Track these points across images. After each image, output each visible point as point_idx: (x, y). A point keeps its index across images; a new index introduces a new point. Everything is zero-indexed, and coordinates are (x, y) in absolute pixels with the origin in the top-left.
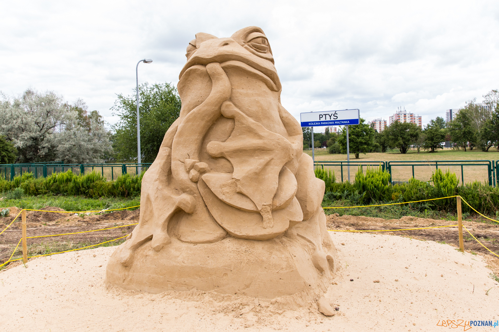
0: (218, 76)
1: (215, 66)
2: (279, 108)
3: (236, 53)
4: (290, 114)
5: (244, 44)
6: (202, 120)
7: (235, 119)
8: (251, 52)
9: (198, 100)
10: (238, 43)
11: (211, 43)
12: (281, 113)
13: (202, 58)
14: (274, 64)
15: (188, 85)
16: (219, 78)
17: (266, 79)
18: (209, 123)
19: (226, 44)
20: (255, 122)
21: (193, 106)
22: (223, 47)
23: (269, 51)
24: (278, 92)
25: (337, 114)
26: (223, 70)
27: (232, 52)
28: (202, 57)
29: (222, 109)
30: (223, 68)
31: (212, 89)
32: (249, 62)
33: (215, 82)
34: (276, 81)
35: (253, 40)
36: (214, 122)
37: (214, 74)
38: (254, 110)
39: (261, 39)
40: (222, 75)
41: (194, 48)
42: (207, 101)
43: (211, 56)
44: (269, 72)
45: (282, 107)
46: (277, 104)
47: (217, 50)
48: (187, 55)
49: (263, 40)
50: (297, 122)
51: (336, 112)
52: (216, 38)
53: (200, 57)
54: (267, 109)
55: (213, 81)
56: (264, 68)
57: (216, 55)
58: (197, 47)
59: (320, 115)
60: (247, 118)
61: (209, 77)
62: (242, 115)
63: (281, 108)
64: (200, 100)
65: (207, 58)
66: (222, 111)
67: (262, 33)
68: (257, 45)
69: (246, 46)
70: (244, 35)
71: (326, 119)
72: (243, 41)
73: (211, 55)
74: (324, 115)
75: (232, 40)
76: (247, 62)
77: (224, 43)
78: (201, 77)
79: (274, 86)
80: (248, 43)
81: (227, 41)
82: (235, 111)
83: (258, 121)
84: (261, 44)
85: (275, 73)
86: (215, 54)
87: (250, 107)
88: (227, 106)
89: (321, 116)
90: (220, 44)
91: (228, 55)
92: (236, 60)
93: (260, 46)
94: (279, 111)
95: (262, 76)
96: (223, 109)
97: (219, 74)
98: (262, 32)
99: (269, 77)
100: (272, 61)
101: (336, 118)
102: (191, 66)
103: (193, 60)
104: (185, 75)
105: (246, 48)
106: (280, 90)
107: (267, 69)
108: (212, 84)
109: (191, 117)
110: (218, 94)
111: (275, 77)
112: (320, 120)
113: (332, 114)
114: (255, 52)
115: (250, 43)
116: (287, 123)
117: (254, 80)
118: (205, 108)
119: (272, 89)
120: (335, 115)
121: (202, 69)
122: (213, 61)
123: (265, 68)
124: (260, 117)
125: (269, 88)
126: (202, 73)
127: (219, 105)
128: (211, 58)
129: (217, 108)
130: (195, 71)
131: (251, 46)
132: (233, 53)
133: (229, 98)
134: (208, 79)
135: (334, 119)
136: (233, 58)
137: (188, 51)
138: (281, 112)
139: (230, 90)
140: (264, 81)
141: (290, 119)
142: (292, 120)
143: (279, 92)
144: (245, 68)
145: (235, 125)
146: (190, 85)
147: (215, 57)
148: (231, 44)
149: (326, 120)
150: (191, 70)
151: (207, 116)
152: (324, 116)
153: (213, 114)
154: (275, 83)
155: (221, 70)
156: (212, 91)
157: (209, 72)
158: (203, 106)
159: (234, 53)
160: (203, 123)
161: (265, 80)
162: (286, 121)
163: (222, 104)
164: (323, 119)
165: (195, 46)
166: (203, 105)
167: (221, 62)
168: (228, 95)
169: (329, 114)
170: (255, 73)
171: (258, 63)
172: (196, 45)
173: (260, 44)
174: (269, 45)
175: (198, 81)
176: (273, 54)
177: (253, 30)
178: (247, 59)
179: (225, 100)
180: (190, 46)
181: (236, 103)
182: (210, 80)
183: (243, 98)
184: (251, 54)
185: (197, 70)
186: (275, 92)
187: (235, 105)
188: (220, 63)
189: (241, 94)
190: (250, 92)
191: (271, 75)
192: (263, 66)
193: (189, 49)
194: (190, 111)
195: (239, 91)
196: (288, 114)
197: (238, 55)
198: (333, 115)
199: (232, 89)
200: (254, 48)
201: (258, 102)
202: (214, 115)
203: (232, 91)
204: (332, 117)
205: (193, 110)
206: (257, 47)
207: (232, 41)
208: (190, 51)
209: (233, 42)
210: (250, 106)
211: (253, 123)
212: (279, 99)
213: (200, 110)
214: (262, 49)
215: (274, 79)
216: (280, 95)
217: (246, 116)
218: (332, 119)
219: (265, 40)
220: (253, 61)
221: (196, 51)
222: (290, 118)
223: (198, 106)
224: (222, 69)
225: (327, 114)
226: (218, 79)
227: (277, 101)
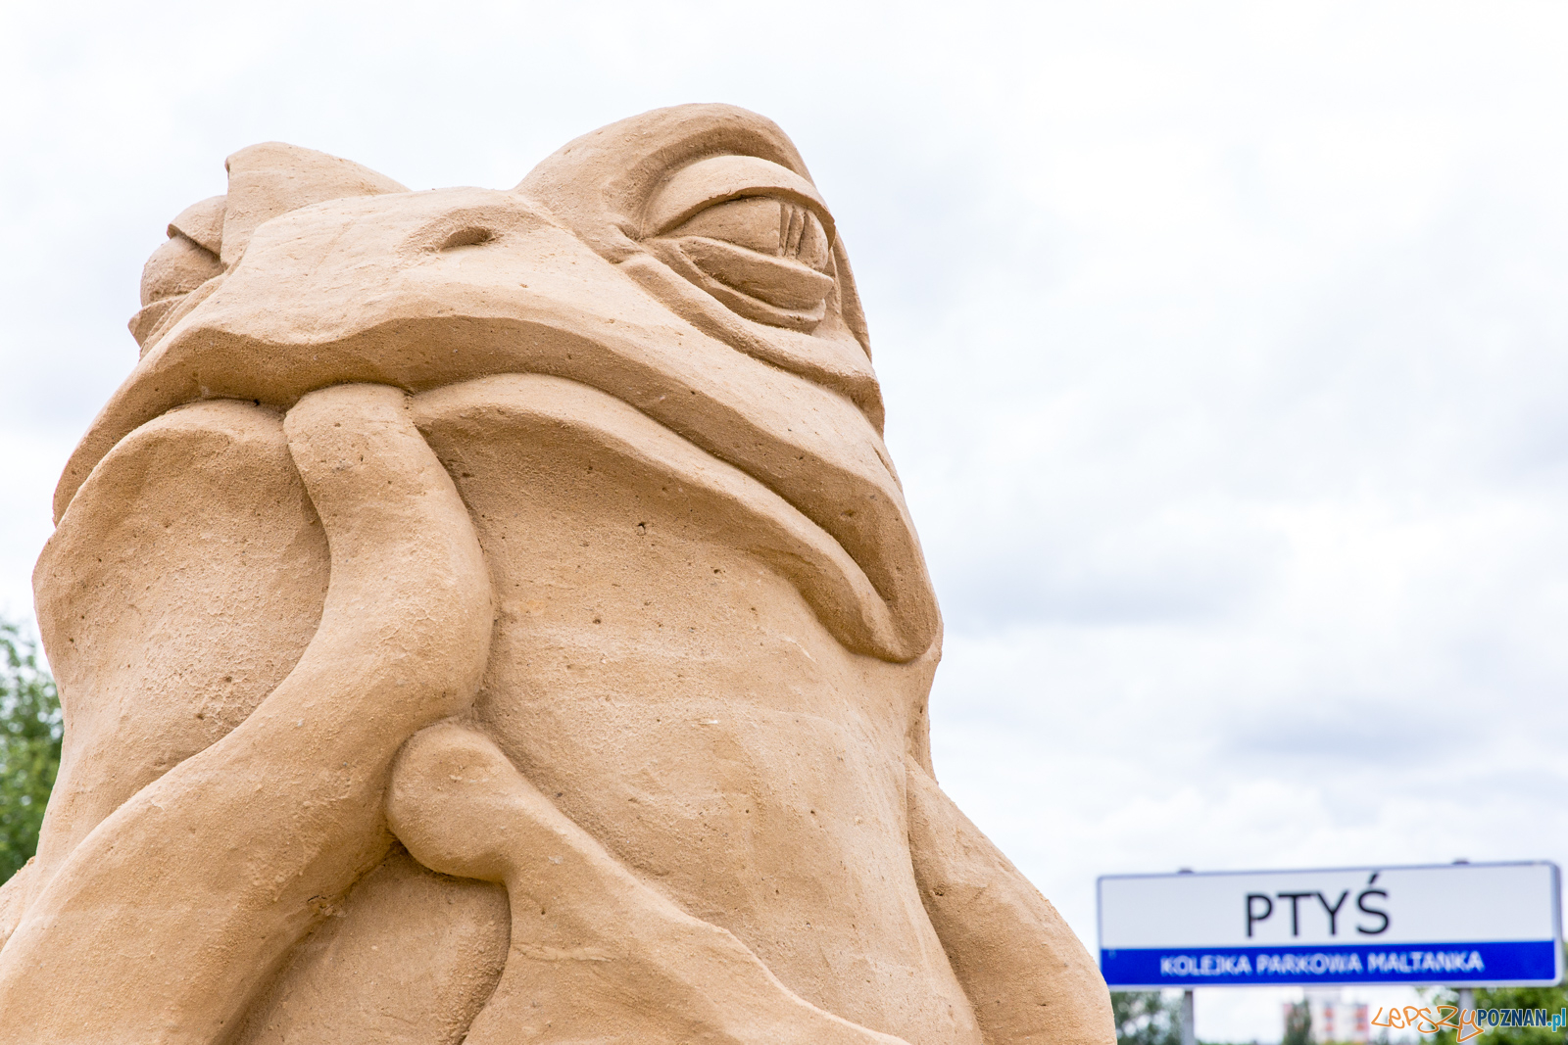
0: (387, 498)
1: (366, 412)
2: (911, 805)
3: (551, 313)
4: (1005, 865)
5: (627, 242)
6: (221, 882)
7: (514, 891)
8: (683, 314)
9: (197, 707)
10: (578, 234)
11: (346, 226)
12: (926, 854)
13: (256, 346)
14: (878, 424)
15: (122, 571)
16: (391, 518)
17: (801, 544)
18: (277, 920)
19: (477, 238)
20: (692, 921)
21: (155, 756)
22: (439, 254)
23: (839, 321)
24: (904, 671)
25: (1383, 894)
26: (430, 456)
27: (513, 305)
28: (256, 335)
29: (398, 794)
30: (429, 433)
31: (319, 616)
32: (659, 391)
33: (354, 553)
34: (896, 574)
35: (711, 217)
36: (328, 912)
37: (348, 486)
38: (690, 814)
39: (774, 207)
40: (419, 490)
41: (203, 266)
42: (266, 715)
43: (329, 327)
44: (833, 492)
45: (940, 797)
46: (900, 770)
47: (386, 283)
48: (143, 327)
49: (794, 218)
50: (1069, 938)
51: (1374, 878)
52: (394, 188)
53: (238, 331)
54: (803, 807)
55: (338, 542)
56: (791, 448)
57: (374, 318)
58: (224, 258)
59: (1250, 898)
60: (618, 881)
61: (309, 506)
62: (580, 859)
63: (928, 807)
64: (218, 706)
65: (297, 347)
66: (397, 810)
67: (790, 167)
68: (739, 260)
69: (646, 258)
70: (631, 175)
71: (1296, 932)
72: (622, 218)
73: (334, 316)
74: (1282, 896)
75: (531, 205)
76: (647, 395)
77: (452, 228)
78: (235, 507)
79: (875, 610)
80: (666, 241)
81: (481, 213)
82: (519, 814)
83: (715, 917)
84: (772, 252)
85: (888, 502)
86: (371, 313)
87: (651, 785)
88: (448, 769)
89: (1256, 907)
90: (422, 234)
91: (481, 322)
92: (545, 372)
93: (762, 264)
94: (915, 839)
95: (773, 523)
96: (410, 791)
97: (390, 484)
98: (788, 155)
99: (830, 531)
100: (865, 397)
101: (1376, 923)
102: (161, 410)
103: (177, 359)
104: (101, 482)
105: (640, 275)
106: (925, 648)
107: (814, 459)
108: (328, 570)
109: (118, 859)
110: (369, 662)
111: (887, 539)
112: (1250, 933)
113: (1344, 896)
114: (715, 316)
115: (683, 240)
116: (982, 946)
117: (702, 553)
118: (252, 779)
119: (857, 642)
120: (1371, 902)
121: (246, 438)
122: (345, 370)
123: (802, 456)
124: (740, 875)
125: (831, 631)
126: (246, 471)
127: (378, 755)
128: (328, 347)
129: (353, 783)
130: (188, 447)
131: (689, 261)
132: (524, 309)
133: (466, 696)
134: (298, 522)
135: (1362, 931)
136: (524, 351)
137: (156, 294)
138: (931, 845)
139: (483, 627)
140: (789, 561)
141: (1005, 910)
142: (1026, 918)
143: (919, 667)
144: (619, 442)
145: (509, 939)
146: (136, 578)
147: (368, 336)
148: (518, 237)
149: (1303, 940)
150: (152, 444)
151: (261, 853)
152: (1283, 908)
153: (322, 837)
154: (885, 590)
155: (412, 454)
156: (320, 635)
157: (302, 467)
158: (238, 761)
159: (538, 312)
160: (222, 914)
161: (799, 558)
162: (973, 924)
163: (404, 744)
164: (1274, 932)
165: (210, 254)
166: (234, 753)
167: (416, 384)
168: (458, 672)
169: (1321, 897)
170: (707, 492)
171: (740, 409)
172: (220, 243)
173: (762, 250)
174: (839, 266)
175: (212, 541)
176: (873, 345)
177: (709, 135)
178: (644, 367)
179: (435, 711)
180: (178, 247)
181: (532, 747)
182: (316, 534)
183: (596, 705)
184: (685, 325)
185: (206, 446)
186: (883, 670)
187: (524, 763)
188: (408, 393)
189: (582, 670)
190: (659, 649)
191: (851, 514)
192: (779, 431)
193: (164, 274)
194: (126, 797)
195: (564, 642)
196: (989, 863)
197: (569, 328)
198: (1350, 903)
199: (501, 619)
200: (716, 284)
201: (722, 744)
202: (327, 849)
203: (497, 636)
204: (1350, 917)
205: (140, 795)
206: (735, 278)
207: (522, 215)
208: (166, 293)
209: (534, 220)
210: (654, 775)
211: (674, 935)
212: (917, 733)
213: (201, 792)
214: (778, 292)
215: (875, 554)
216: (925, 695)
217: (614, 867)
218: (1348, 936)
219: (813, 218)
220: (699, 387)
221: (212, 289)
222: (1006, 898)
223: (193, 753)
224: (418, 442)
225: (1307, 895)
226: (378, 528)
227: (901, 745)
